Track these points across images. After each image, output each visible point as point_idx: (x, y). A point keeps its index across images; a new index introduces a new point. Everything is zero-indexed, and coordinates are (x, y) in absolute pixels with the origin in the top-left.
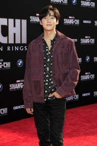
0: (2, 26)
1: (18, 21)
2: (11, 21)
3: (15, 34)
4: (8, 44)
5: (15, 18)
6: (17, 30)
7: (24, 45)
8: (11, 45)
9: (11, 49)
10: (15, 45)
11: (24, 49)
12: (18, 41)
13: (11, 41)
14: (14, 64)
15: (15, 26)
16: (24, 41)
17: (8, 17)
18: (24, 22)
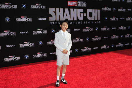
0: (90, 13)
1: (96, 10)
2: (94, 10)
3: (95, 16)
4: (92, 21)
5: (95, 9)
6: (96, 14)
7: (99, 21)
8: (93, 21)
9: (93, 23)
10: (95, 21)
11: (99, 23)
12: (96, 19)
13: (93, 19)
14: (94, 29)
15: (95, 13)
16: (99, 19)
17: (92, 9)
18: (99, 11)
